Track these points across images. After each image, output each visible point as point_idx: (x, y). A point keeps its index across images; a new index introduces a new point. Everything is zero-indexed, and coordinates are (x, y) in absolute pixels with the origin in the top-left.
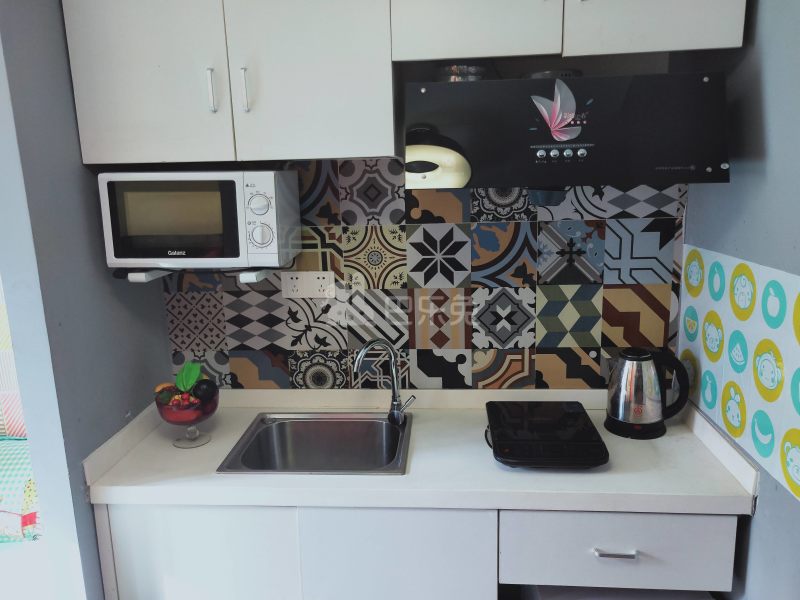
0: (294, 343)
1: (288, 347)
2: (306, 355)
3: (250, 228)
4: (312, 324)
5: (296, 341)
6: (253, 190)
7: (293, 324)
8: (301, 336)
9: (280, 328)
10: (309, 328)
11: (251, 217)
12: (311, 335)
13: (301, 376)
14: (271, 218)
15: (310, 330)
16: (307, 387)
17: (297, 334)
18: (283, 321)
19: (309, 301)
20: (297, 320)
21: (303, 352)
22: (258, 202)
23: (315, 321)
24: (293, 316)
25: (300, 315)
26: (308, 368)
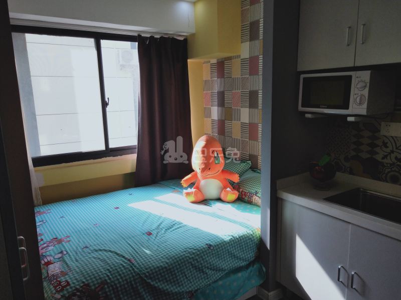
0: (383, 158)
1: (380, 160)
2: (389, 165)
3: (355, 96)
4: (395, 150)
5: (385, 157)
6: (359, 79)
7: (384, 149)
8: (388, 155)
9: (377, 149)
10: (392, 152)
11: (357, 91)
12: (393, 156)
13: (384, 175)
14: (366, 92)
15: (393, 153)
16: (387, 182)
17: (386, 154)
18: (379, 146)
19: (395, 138)
20: (386, 147)
21: (387, 163)
22: (361, 85)
23: (397, 148)
24: (385, 145)
25: (389, 145)
26: (389, 172)
